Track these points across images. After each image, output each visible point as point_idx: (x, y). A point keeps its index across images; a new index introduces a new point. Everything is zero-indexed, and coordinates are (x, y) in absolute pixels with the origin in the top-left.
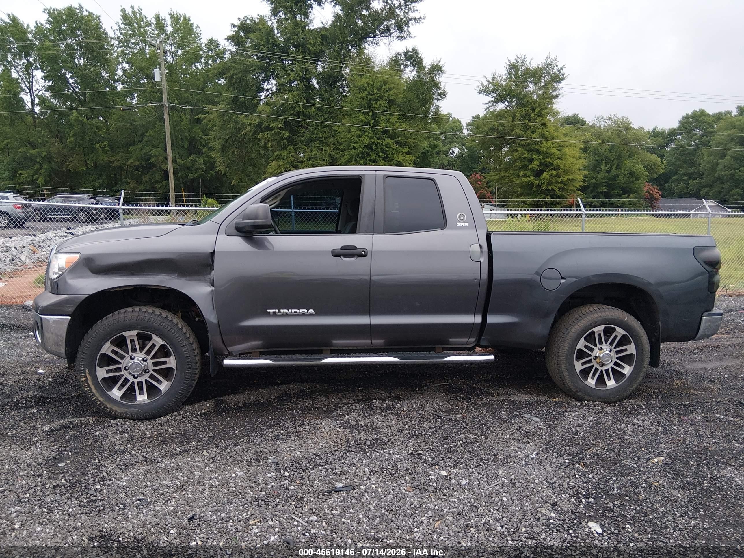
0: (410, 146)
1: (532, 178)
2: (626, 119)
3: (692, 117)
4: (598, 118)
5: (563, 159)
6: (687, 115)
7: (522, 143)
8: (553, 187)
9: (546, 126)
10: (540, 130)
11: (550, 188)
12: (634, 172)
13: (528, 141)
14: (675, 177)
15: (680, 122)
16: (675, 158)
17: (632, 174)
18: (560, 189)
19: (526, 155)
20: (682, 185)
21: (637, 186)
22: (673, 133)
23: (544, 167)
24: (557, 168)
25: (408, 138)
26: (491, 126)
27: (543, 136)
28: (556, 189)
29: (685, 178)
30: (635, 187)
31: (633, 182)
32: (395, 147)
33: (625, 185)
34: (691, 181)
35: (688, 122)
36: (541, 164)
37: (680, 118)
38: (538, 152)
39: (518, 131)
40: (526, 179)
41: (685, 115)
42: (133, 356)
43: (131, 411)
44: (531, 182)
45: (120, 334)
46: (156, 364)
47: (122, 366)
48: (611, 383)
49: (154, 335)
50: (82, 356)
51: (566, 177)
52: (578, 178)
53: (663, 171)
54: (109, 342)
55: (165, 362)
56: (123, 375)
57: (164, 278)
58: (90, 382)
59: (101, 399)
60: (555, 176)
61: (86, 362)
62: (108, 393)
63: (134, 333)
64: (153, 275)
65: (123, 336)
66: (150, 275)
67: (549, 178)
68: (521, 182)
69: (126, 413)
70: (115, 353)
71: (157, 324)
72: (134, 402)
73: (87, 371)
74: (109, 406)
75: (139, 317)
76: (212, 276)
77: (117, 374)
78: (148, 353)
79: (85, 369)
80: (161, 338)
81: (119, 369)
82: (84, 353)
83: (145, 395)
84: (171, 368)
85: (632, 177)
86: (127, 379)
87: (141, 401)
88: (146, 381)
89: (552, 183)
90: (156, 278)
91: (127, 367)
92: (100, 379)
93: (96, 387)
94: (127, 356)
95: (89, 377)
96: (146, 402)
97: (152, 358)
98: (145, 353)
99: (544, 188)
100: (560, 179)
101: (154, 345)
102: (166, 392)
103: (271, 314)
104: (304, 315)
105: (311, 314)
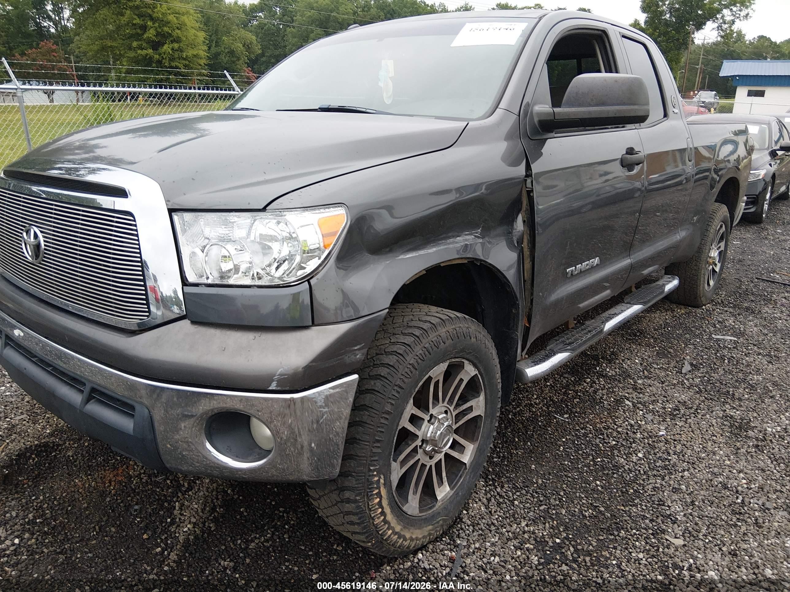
1: (151, 51)
5: (184, 29)
7: (130, 4)
8: (177, 64)
11: (173, 64)
12: (234, 51)
14: (264, 59)
16: (261, 38)
17: (232, 53)
18: (185, 66)
21: (239, 66)
22: (254, 8)
23: (163, 38)
24: (178, 40)
28: (181, 66)
29: (273, 60)
31: (234, 62)
33: (227, 65)
36: (158, 34)
40: (144, 52)
42: (431, 416)
43: (436, 525)
44: (148, 56)
45: (427, 376)
46: (458, 417)
47: (418, 442)
48: (712, 283)
49: (466, 362)
50: (375, 450)
51: (190, 52)
52: (202, 54)
53: (260, 52)
54: (412, 401)
55: (471, 409)
56: (419, 459)
57: (466, 240)
58: (385, 503)
59: (398, 528)
60: (178, 51)
61: (381, 462)
62: (404, 509)
63: (443, 367)
64: (453, 237)
65: (430, 378)
66: (449, 238)
67: (171, 52)
68: (136, 55)
69: (430, 534)
70: (414, 419)
71: (475, 340)
72: (434, 506)
73: (382, 481)
74: (408, 536)
75: (455, 332)
76: (519, 225)
77: (411, 462)
78: (450, 402)
79: (380, 478)
80: (475, 366)
81: (415, 450)
82: (378, 441)
83: (446, 483)
84: (479, 416)
85: (233, 56)
86: (424, 466)
87: (442, 500)
88: (447, 455)
89: (175, 59)
90: (457, 243)
91: (423, 441)
92: (394, 488)
93: (392, 508)
94: (427, 418)
95: (383, 492)
96: (448, 497)
97: (455, 408)
98: (448, 404)
99: (166, 64)
100: (184, 54)
101: (461, 380)
102: (471, 463)
103: (569, 275)
104: (593, 269)
105: (597, 265)
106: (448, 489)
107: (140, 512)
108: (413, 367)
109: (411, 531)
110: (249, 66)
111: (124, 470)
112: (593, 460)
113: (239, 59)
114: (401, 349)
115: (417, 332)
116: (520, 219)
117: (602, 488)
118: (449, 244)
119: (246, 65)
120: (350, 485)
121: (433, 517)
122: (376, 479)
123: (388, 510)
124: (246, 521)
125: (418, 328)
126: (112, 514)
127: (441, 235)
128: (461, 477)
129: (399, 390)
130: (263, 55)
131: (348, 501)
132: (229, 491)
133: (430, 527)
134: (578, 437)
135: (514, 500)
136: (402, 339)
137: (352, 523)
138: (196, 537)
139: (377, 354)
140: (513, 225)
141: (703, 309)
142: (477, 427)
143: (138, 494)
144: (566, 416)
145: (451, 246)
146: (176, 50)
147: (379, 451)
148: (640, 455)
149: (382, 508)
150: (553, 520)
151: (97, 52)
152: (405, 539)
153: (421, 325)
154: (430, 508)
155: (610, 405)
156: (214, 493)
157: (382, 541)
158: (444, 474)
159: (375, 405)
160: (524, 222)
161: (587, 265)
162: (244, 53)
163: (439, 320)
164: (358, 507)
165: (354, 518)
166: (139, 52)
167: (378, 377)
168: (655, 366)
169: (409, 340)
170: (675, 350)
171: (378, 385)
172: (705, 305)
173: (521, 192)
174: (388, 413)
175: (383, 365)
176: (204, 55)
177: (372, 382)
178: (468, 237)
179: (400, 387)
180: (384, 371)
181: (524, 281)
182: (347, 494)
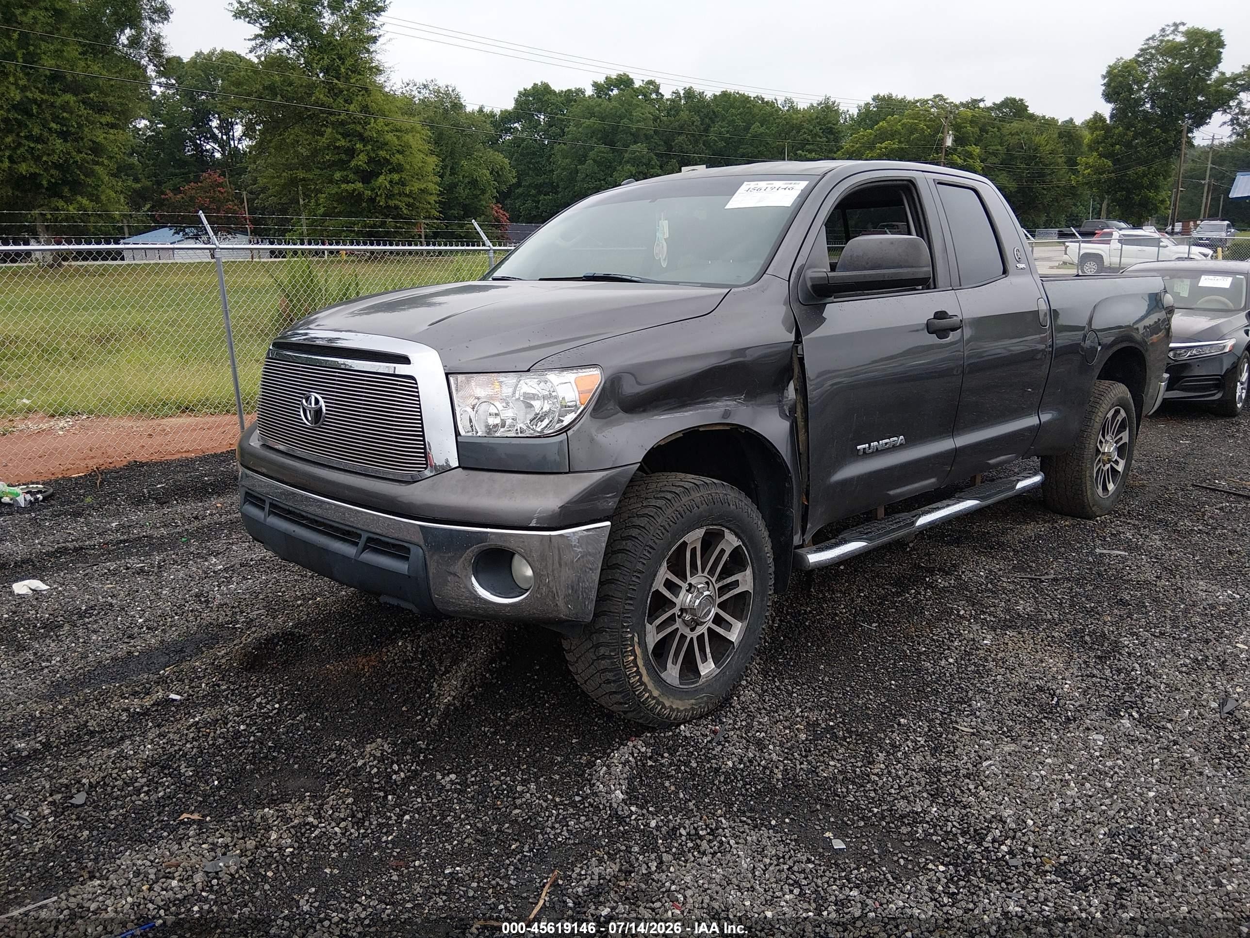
0: (114, 112)
1: (361, 185)
2: (453, 91)
3: (533, 95)
4: (408, 84)
5: (407, 153)
6: (525, 90)
7: (332, 118)
8: (397, 203)
9: (366, 90)
10: (360, 98)
11: (391, 203)
12: (476, 180)
13: (342, 117)
14: (520, 190)
15: (517, 101)
16: (516, 160)
17: (474, 183)
18: (408, 205)
19: (342, 143)
20: (529, 204)
21: (484, 203)
22: (507, 117)
23: (377, 166)
24: (399, 168)
25: (107, 95)
26: (267, 83)
27: (365, 109)
28: (402, 205)
29: (533, 192)
30: (482, 205)
31: (476, 196)
32: (84, 111)
33: (467, 202)
34: (542, 197)
35: (527, 102)
36: (371, 161)
37: (516, 95)
38: (362, 138)
39: (320, 95)
40: (350, 187)
41: (522, 90)
42: (690, 584)
43: (700, 701)
44: (356, 192)
45: (682, 541)
46: (722, 590)
47: (676, 610)
48: (1111, 487)
49: (726, 531)
50: (627, 607)
51: (416, 186)
52: (433, 187)
53: (515, 181)
54: (665, 564)
55: (736, 584)
56: (678, 629)
57: (727, 406)
58: (640, 662)
59: (656, 693)
60: (398, 184)
61: (634, 620)
62: (662, 675)
63: (700, 533)
64: (712, 401)
65: (685, 544)
66: (708, 402)
67: (388, 186)
68: (339, 191)
69: (693, 709)
70: (669, 584)
71: (734, 507)
72: (697, 682)
73: (636, 639)
74: (667, 704)
75: (710, 497)
76: (791, 392)
77: (669, 630)
78: (712, 572)
79: (634, 635)
80: (737, 535)
81: (672, 619)
82: (631, 599)
83: (711, 660)
84: (746, 592)
85: (475, 189)
86: (683, 637)
87: (707, 676)
88: (710, 630)
89: (393, 195)
90: (716, 407)
91: (682, 610)
92: (650, 652)
93: (647, 670)
94: (685, 586)
95: (638, 651)
96: (714, 675)
97: (717, 581)
98: (708, 574)
99: (381, 204)
100: (408, 188)
101: (723, 551)
102: (740, 643)
103: (861, 453)
104: (894, 448)
105: (901, 444)
106: (713, 666)
107: (397, 690)
108: (665, 529)
109: (671, 700)
110: (498, 202)
111: (377, 656)
112: (894, 664)
113: (483, 192)
114: (651, 511)
115: (669, 496)
116: (791, 386)
117: (896, 686)
118: (708, 408)
119: (494, 201)
120: (604, 641)
121: (696, 691)
122: (630, 635)
123: (643, 671)
124: (505, 700)
125: (671, 492)
126: (369, 691)
127: (698, 398)
128: (728, 656)
129: (651, 550)
130: (518, 185)
131: (604, 657)
132: (487, 675)
133: (693, 701)
134: (883, 644)
135: (793, 692)
136: (653, 502)
137: (608, 682)
138: (456, 708)
139: (629, 517)
140: (783, 393)
141: (1097, 521)
142: (745, 604)
143: (394, 675)
144: (874, 625)
145: (710, 410)
146: (397, 183)
147: (632, 608)
148: (951, 660)
149: (636, 666)
150: (831, 709)
151: (284, 186)
152: (664, 706)
153: (674, 489)
154: (693, 683)
155: (932, 615)
156: (473, 674)
157: (639, 705)
158: (708, 650)
159: (627, 564)
160: (796, 390)
161: (886, 444)
162: (492, 183)
163: (691, 485)
164: (613, 663)
165: (609, 676)
166: (343, 186)
167: (630, 538)
168: (1005, 579)
169: (660, 503)
170: (1038, 564)
171: (629, 544)
172: (1100, 516)
173: (792, 357)
174: (641, 572)
175: (635, 526)
176: (436, 189)
177: (624, 543)
178: (729, 403)
179: (651, 548)
180: (635, 532)
181: (800, 454)
182: (602, 650)
